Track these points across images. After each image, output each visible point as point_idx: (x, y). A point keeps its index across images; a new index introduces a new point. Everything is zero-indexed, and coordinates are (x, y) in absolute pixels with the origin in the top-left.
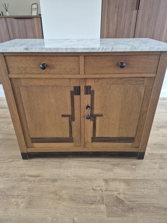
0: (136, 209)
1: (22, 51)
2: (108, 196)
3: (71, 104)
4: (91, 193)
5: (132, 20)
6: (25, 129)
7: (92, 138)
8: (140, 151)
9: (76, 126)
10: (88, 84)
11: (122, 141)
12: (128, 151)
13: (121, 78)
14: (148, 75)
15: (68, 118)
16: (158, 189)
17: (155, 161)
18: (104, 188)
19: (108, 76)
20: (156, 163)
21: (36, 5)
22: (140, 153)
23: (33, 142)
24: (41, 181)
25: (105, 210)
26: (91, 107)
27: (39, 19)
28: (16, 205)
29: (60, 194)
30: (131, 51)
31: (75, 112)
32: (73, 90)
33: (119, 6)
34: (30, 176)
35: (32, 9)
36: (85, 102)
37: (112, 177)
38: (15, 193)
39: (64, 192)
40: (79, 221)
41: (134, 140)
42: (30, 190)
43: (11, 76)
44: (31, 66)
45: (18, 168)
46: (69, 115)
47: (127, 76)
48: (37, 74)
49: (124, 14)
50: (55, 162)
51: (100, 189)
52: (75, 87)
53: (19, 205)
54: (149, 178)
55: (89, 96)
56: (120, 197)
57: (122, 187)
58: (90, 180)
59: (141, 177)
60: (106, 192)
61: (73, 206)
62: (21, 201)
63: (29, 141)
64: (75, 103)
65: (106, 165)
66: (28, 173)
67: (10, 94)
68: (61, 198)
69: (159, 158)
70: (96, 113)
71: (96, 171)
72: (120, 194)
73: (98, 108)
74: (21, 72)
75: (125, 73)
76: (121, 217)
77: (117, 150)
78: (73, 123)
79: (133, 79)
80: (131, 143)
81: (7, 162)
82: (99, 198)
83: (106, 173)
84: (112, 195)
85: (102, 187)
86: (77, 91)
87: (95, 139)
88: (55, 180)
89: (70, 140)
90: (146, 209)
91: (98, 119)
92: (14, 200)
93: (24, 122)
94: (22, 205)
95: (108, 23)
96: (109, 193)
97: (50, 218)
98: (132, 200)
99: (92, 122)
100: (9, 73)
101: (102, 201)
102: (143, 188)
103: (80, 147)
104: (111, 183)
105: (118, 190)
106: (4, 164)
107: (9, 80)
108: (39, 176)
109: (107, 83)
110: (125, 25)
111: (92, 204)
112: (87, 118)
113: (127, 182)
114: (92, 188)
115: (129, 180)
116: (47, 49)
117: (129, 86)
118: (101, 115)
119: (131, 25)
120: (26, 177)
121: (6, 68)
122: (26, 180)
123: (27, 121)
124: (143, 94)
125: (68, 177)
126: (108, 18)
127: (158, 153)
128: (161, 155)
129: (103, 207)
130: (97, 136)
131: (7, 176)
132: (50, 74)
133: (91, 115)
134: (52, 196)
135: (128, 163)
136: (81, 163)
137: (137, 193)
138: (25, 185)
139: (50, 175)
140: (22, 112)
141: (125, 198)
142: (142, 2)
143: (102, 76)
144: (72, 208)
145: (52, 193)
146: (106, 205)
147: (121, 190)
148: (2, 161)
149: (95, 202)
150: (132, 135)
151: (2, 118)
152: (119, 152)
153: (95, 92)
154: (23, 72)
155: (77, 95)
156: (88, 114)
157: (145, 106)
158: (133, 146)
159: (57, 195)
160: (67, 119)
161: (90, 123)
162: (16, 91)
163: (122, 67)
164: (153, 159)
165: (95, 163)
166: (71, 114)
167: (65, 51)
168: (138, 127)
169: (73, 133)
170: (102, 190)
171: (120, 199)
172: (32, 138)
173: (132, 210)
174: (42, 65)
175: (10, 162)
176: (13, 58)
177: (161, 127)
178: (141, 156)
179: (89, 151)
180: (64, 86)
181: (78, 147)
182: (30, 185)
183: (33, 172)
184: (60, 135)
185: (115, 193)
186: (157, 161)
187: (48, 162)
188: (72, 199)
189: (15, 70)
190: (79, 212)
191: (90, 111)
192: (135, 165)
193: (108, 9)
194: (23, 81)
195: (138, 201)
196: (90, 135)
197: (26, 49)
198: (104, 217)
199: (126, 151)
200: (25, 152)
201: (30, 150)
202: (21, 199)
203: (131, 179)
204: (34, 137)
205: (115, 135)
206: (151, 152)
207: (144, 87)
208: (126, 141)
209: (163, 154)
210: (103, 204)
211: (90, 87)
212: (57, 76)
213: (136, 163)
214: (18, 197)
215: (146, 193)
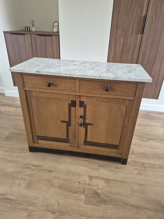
0: (108, 202)
1: (35, 73)
2: (89, 189)
3: (69, 113)
4: (76, 185)
5: (136, 42)
6: (33, 128)
7: (84, 141)
8: (123, 157)
9: (72, 130)
10: (82, 100)
11: (108, 147)
12: (113, 156)
13: (107, 98)
14: (128, 98)
15: (66, 123)
16: (131, 190)
17: (136, 168)
18: (87, 183)
19: (97, 96)
20: (136, 169)
21: (57, 23)
22: (123, 159)
23: (38, 139)
24: (40, 170)
25: (84, 199)
26: (84, 117)
27: (58, 36)
28: (19, 185)
29: (53, 182)
30: (114, 79)
31: (71, 120)
32: (70, 103)
33: (126, 30)
34: (33, 165)
35: (54, 26)
36: (79, 113)
37: (96, 176)
38: (20, 176)
39: (55, 181)
40: (62, 204)
41: (118, 147)
42: (30, 175)
43: (25, 89)
44: (40, 83)
45: (25, 158)
46: (66, 121)
47: (112, 97)
48: (45, 89)
49: (129, 37)
50: (54, 157)
51: (84, 183)
52: (72, 101)
53: (21, 186)
54: (126, 180)
55: (82, 109)
56: (98, 192)
57: (101, 184)
58: (78, 175)
59: (120, 179)
60: (88, 186)
61: (60, 192)
62: (23, 182)
63: (35, 138)
64: (71, 113)
65: (93, 165)
66: (32, 163)
67: (24, 101)
68: (52, 185)
69: (140, 166)
70: (88, 122)
71: (85, 169)
72: (98, 189)
73: (90, 118)
74: (33, 87)
75: (110, 95)
76: (95, 206)
77: (104, 154)
78: (70, 128)
79: (116, 99)
80: (116, 150)
81: (18, 152)
82: (81, 189)
83: (92, 171)
84: (92, 189)
85: (86, 182)
86: (73, 104)
87: (86, 143)
88: (51, 171)
89: (66, 141)
90: (116, 203)
91: (89, 127)
92: (18, 181)
93: (32, 123)
94: (23, 186)
95: (116, 44)
96: (91, 187)
97: (41, 198)
98: (107, 195)
99: (84, 129)
100: (24, 87)
101: (83, 192)
102: (119, 187)
103: (74, 148)
104: (94, 180)
105: (98, 186)
106: (15, 153)
107: (24, 92)
108: (39, 166)
109: (97, 100)
110: (130, 46)
111: (75, 193)
112: (80, 126)
113: (107, 181)
114: (78, 181)
115: (109, 179)
116: (52, 73)
117: (113, 104)
118: (92, 124)
119: (135, 46)
120: (30, 166)
121: (23, 83)
122: (29, 168)
123: (35, 122)
124: (124, 112)
125: (61, 170)
126: (116, 39)
127: (141, 161)
128: (143, 164)
129: (83, 197)
130: (88, 140)
131: (15, 163)
132: (53, 90)
133: (83, 123)
134: (46, 182)
135: (113, 166)
136: (74, 160)
137: (113, 191)
138: (28, 172)
139: (48, 167)
140: (31, 115)
141: (102, 193)
142: (147, 27)
143: (92, 95)
144: (59, 194)
145: (46, 180)
146: (85, 196)
147: (100, 186)
148: (14, 151)
149: (78, 192)
150: (116, 143)
151: (19, 116)
152: (106, 156)
153: (87, 106)
154: (35, 87)
155: (73, 107)
156: (81, 123)
157: (127, 121)
158: (118, 152)
159: (50, 182)
160: (65, 125)
161: (82, 130)
162: (29, 99)
163: (107, 90)
164: (135, 166)
165: (86, 162)
166: (68, 121)
167: (65, 75)
168: (122, 137)
169: (69, 135)
170: (85, 184)
171: (97, 192)
172: (37, 136)
173: (105, 203)
174: (48, 84)
175: (20, 152)
176: (28, 77)
177: (152, 139)
178: (124, 162)
179: (81, 152)
180: (64, 100)
181: (72, 147)
182: (31, 172)
183: (35, 163)
184: (59, 136)
185: (95, 188)
186: (138, 168)
187: (49, 156)
188: (60, 187)
189: (29, 85)
190: (64, 197)
191: (83, 120)
192: (118, 168)
193: (116, 33)
194: (34, 93)
195: (111, 196)
196: (83, 139)
197: (38, 72)
198: (82, 204)
199: (112, 156)
200: (32, 146)
201: (35, 145)
202: (24, 181)
203: (111, 179)
204: (39, 135)
205: (102, 141)
206: (135, 160)
207: (126, 107)
208: (111, 148)
209: (146, 163)
210: (84, 194)
211: (83, 102)
212: (59, 92)
213: (119, 167)
214: (21, 180)
215: (120, 192)
